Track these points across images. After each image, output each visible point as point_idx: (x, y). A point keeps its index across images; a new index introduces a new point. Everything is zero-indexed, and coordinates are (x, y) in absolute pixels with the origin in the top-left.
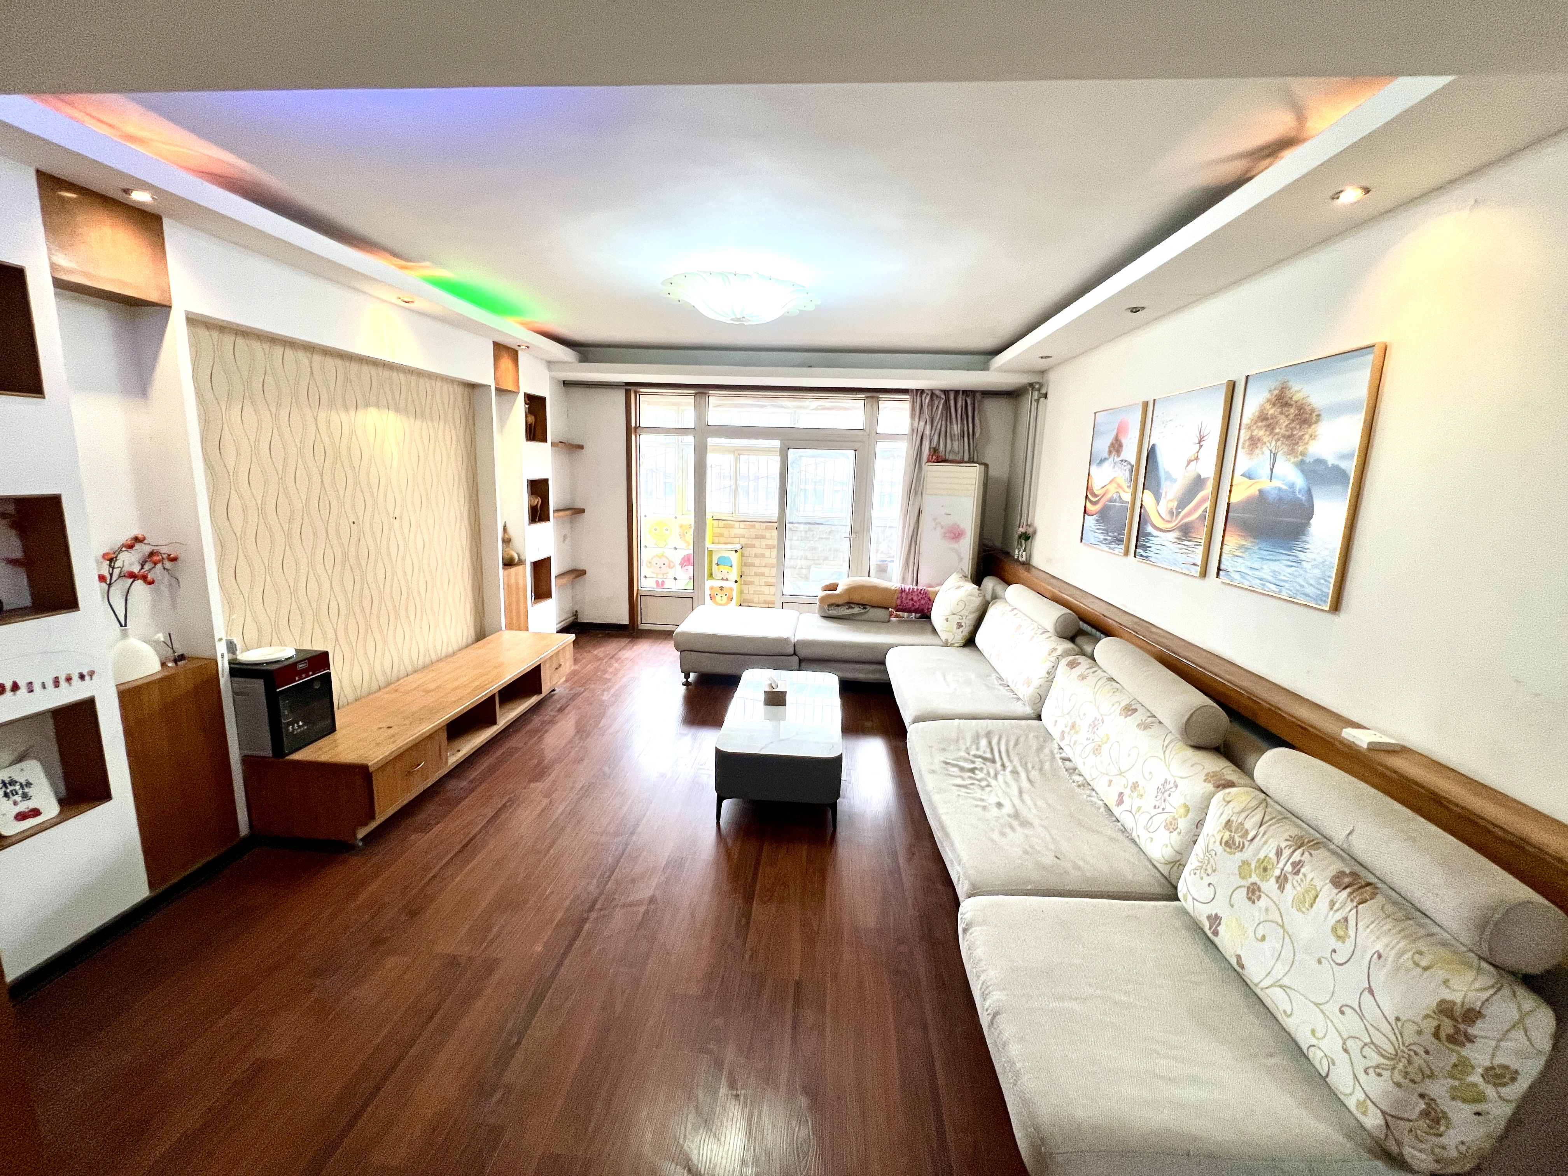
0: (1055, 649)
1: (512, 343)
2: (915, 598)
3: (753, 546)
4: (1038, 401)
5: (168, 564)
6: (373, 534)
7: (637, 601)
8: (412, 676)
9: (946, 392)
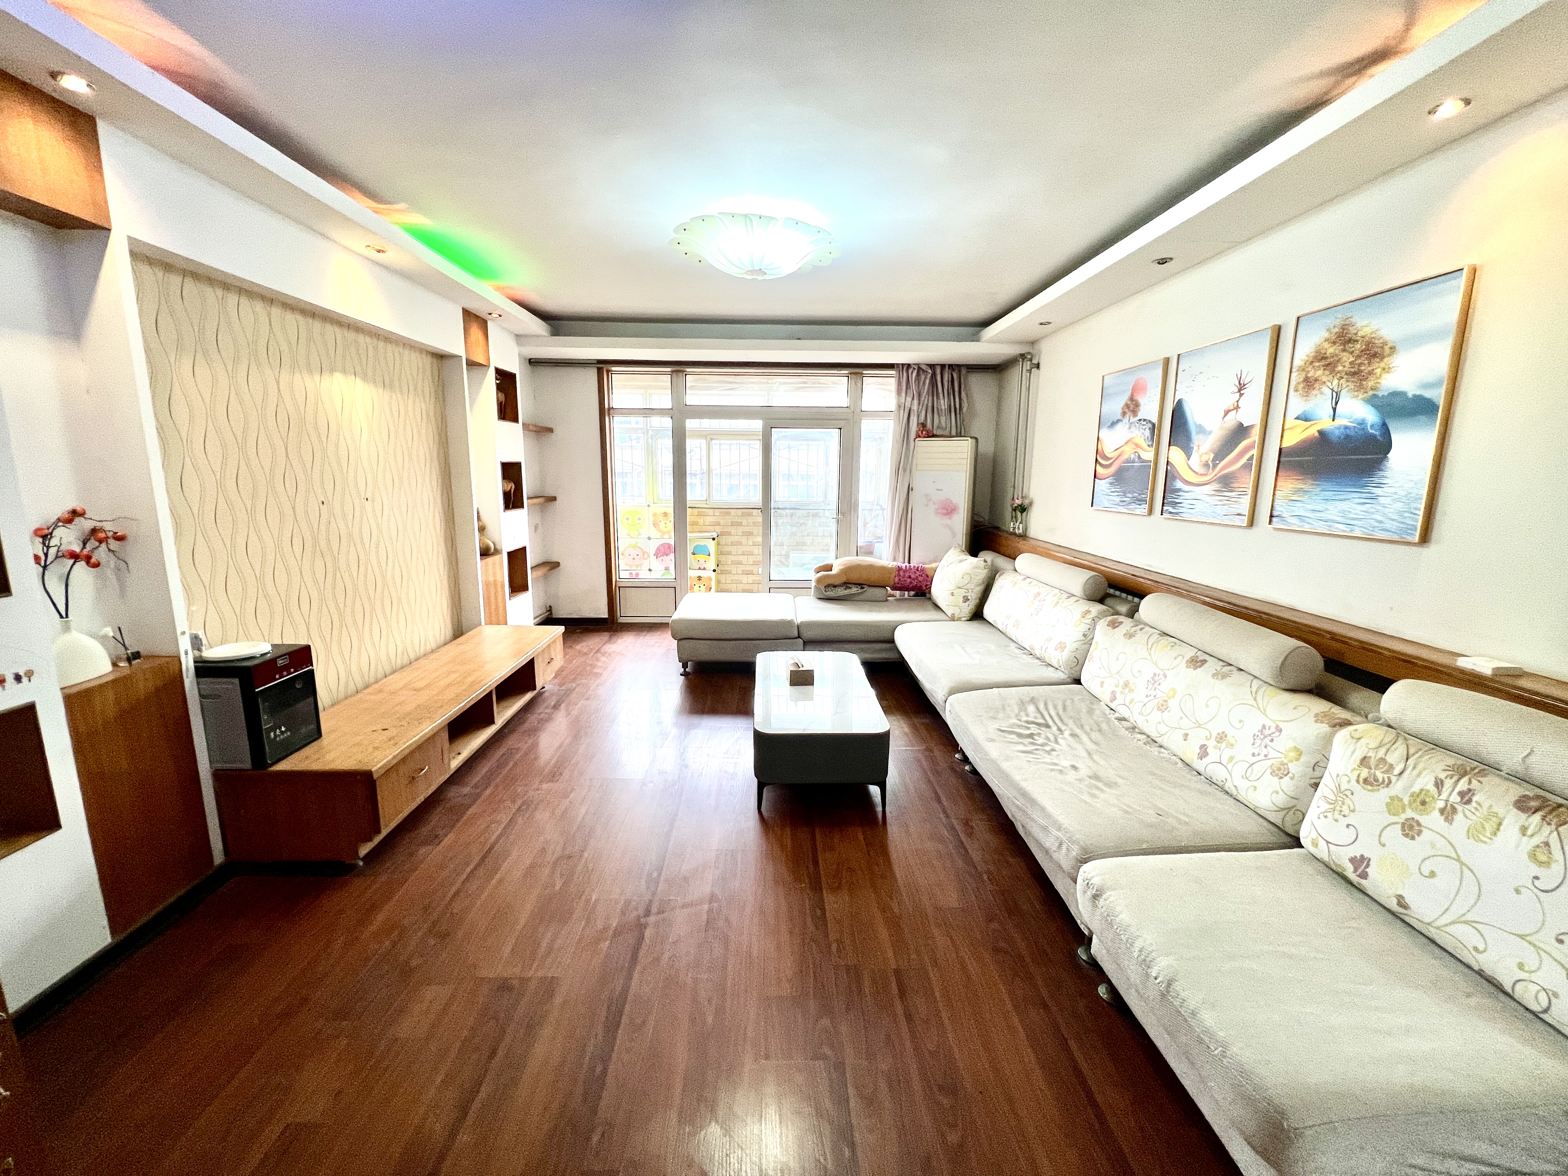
0: (1088, 612)
1: (483, 313)
2: (913, 576)
3: (729, 534)
4: (1030, 371)
5: (113, 544)
6: (344, 516)
7: (616, 593)
8: (391, 677)
9: (932, 366)
